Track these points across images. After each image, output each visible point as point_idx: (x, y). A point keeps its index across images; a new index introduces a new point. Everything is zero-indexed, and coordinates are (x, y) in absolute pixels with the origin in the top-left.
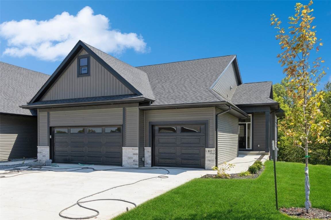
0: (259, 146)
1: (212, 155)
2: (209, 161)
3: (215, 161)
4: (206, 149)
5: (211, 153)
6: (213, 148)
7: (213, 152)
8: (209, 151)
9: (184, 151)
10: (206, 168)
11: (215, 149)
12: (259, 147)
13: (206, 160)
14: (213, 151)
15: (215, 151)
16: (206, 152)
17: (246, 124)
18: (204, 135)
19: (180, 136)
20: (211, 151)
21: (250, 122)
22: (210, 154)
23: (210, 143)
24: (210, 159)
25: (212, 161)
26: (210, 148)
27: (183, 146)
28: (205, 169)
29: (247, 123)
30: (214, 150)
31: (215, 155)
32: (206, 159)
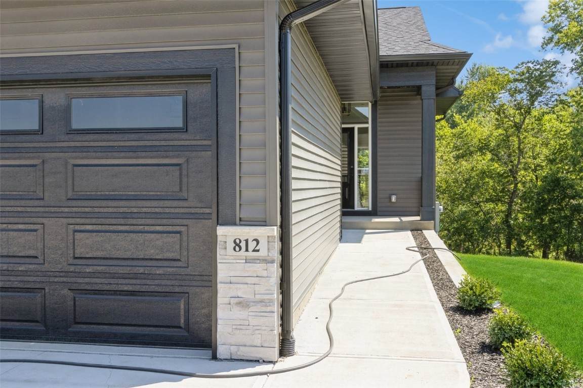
0: (394, 199)
1: (259, 268)
2: (243, 304)
3: (276, 309)
4: (221, 231)
5: (251, 254)
6: (264, 223)
7: (263, 253)
8: (237, 245)
9: (87, 244)
10: (222, 351)
11: (275, 231)
12: (394, 203)
13: (220, 300)
14: (263, 246)
15: (277, 245)
16: (220, 252)
17: (353, 129)
18: (205, 148)
19: (62, 150)
20: (252, 245)
21: (367, 123)
22: (247, 261)
23: (247, 194)
24: (243, 292)
25: (259, 308)
26: (243, 222)
27: (85, 215)
28: (214, 357)
29: (356, 127)
30: (270, 239)
31: (275, 271)
32: (223, 294)
